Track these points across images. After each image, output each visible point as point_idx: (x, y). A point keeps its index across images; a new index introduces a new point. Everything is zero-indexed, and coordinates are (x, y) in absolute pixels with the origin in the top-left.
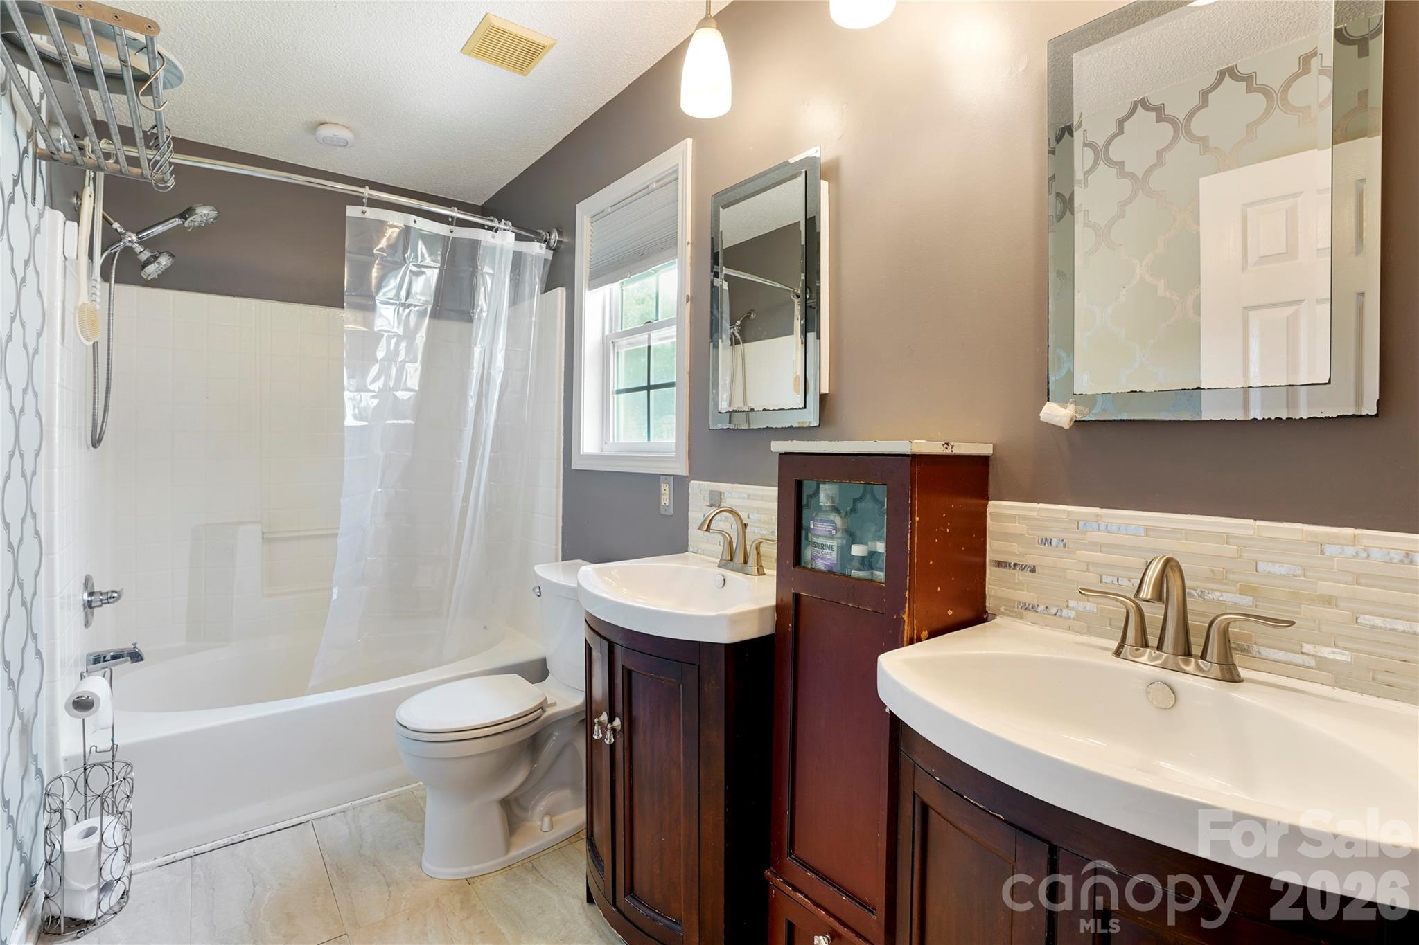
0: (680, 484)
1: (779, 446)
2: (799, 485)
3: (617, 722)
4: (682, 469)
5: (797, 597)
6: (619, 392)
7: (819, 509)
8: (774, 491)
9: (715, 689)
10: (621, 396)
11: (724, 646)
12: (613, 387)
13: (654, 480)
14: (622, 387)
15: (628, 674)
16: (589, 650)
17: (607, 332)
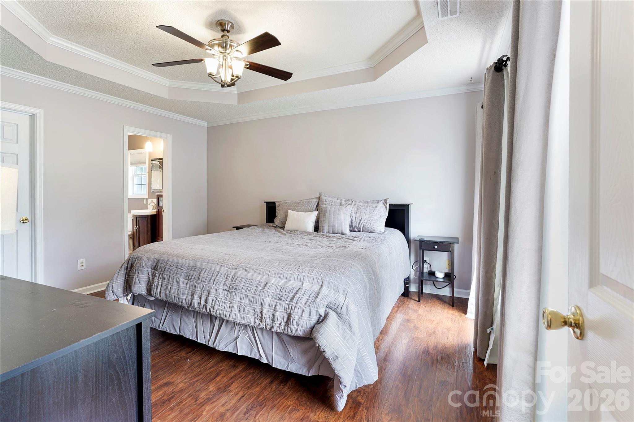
0: (147, 199)
1: (157, 194)
2: (159, 198)
3: (137, 227)
4: (147, 197)
5: (158, 210)
6: (136, 185)
7: (160, 200)
8: (156, 199)
9: (149, 220)
10: (137, 185)
11: (150, 216)
12: (135, 183)
13: (143, 199)
14: (137, 184)
15: (139, 220)
16: (133, 220)
17: (134, 174)
